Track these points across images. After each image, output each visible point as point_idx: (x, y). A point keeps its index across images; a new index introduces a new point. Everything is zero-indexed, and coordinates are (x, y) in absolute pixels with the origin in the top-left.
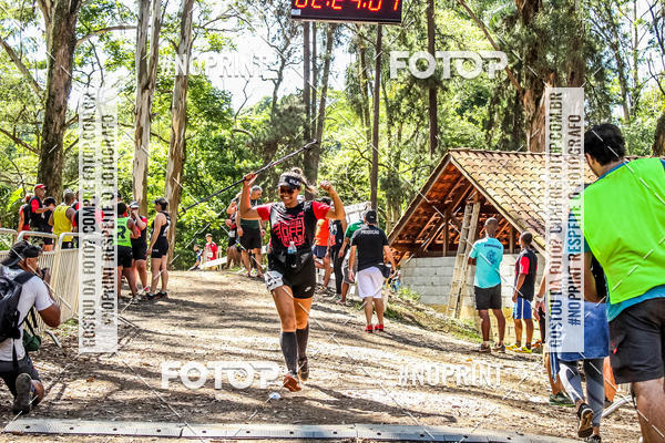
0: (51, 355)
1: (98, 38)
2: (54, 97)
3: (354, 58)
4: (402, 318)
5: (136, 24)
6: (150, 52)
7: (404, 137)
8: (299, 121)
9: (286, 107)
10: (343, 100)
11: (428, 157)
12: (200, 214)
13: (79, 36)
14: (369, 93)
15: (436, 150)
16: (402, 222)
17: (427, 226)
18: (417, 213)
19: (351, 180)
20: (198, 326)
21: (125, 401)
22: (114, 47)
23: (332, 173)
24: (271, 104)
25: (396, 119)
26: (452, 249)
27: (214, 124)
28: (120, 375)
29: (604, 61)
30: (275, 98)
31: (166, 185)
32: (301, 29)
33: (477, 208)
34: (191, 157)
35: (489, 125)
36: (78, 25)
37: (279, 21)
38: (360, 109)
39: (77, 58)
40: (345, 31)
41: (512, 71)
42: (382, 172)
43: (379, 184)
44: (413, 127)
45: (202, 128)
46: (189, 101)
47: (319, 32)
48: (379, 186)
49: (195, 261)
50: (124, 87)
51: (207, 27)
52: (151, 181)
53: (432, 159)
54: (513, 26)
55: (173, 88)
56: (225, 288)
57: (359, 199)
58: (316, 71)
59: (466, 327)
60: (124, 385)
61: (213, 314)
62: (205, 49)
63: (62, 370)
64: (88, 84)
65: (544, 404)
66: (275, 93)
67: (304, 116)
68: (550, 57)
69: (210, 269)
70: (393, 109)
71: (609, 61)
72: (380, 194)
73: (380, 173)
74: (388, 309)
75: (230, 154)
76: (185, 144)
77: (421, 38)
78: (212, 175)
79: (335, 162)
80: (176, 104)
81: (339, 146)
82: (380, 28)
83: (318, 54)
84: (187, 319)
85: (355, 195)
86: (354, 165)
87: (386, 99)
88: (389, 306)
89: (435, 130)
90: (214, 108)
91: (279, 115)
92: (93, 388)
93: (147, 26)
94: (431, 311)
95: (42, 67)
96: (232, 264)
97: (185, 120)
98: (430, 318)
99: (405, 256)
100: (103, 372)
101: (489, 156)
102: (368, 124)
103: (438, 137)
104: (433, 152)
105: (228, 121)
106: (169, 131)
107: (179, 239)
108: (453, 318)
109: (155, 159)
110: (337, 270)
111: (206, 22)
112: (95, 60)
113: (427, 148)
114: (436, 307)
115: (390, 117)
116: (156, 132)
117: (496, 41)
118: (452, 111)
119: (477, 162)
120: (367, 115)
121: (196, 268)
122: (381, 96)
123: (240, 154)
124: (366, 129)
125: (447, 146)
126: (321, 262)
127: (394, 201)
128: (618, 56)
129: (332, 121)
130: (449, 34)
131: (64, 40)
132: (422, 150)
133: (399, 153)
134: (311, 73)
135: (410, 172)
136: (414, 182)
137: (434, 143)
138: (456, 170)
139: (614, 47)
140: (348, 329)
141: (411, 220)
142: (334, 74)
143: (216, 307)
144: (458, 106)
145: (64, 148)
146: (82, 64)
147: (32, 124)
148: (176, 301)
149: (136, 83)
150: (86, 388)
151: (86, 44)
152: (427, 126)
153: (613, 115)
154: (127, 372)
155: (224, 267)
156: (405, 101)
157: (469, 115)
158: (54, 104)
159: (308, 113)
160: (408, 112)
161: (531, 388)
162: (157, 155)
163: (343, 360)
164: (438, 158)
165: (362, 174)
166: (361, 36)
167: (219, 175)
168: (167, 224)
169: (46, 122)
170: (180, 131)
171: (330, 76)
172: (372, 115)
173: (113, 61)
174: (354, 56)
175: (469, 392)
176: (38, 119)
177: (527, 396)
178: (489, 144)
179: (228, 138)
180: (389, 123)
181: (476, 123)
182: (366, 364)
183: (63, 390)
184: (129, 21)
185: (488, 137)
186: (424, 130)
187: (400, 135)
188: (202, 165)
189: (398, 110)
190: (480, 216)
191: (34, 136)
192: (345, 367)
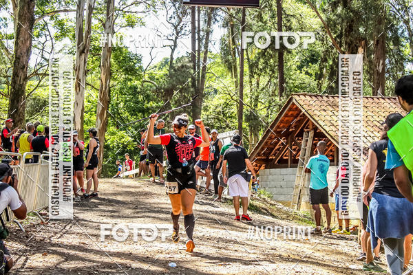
0: (18, 237)
1: (49, 18)
2: (19, 59)
3: (226, 31)
4: (260, 211)
5: (76, 8)
6: (85, 27)
7: (261, 86)
8: (188, 75)
9: (180, 65)
10: (219, 60)
11: (277, 99)
12: (120, 139)
13: (36, 17)
14: (237, 55)
15: (283, 94)
16: (260, 144)
17: (277, 147)
18: (270, 138)
19: (224, 115)
20: (119, 217)
21: (69, 269)
22: (61, 24)
23: (211, 110)
24: (169, 62)
25: (255, 73)
26: (295, 162)
27: (130, 77)
28: (66, 251)
29: (400, 32)
30: (172, 59)
31: (97, 119)
32: (189, 11)
33: (311, 134)
34: (114, 100)
35: (319, 77)
36: (36, 9)
37: (174, 5)
38: (230, 66)
39: (35, 32)
40: (220, 13)
41: (335, 39)
42: (246, 110)
43: (244, 118)
44: (267, 79)
45: (122, 79)
46: (112, 61)
47: (202, 13)
48: (244, 120)
49: (117, 172)
50: (67, 51)
51: (124, 10)
52: (86, 117)
53: (280, 100)
54: (336, 8)
55: (101, 53)
56: (137, 190)
57: (230, 128)
58: (200, 40)
59: (305, 216)
60: (68, 258)
61: (130, 208)
62: (124, 25)
63: (25, 247)
64: (43, 50)
65: (359, 270)
66: (171, 55)
67: (192, 71)
68: (361, 30)
69: (127, 177)
70: (253, 66)
71: (403, 32)
72: (245, 125)
73: (244, 110)
74: (250, 204)
75: (141, 98)
76: (110, 91)
77: (273, 17)
78: (129, 112)
79: (213, 103)
80: (103, 63)
81: (216, 91)
82: (244, 10)
83: (201, 28)
84: (111, 212)
85: (227, 126)
86: (227, 105)
87: (248, 59)
88: (251, 202)
89: (282, 81)
90: (129, 65)
91: (175, 70)
92: (46, 260)
93: (83, 10)
94: (280, 206)
95: (11, 38)
96: (142, 173)
97: (109, 75)
98: (279, 210)
99: (262, 168)
100: (54, 248)
101: (320, 98)
102: (236, 76)
103: (285, 85)
104: (281, 95)
105: (139, 75)
106: (99, 82)
107: (106, 156)
108: (295, 210)
109: (89, 101)
110: (215, 177)
111: (124, 6)
112: (47, 33)
113: (277, 93)
114: (284, 203)
115: (251, 72)
116: (90, 83)
117: (324, 19)
118: (294, 67)
119: (312, 102)
120: (236, 70)
121: (118, 176)
122: (245, 57)
123: (148, 98)
124: (235, 80)
125: (291, 91)
126: (204, 172)
127: (255, 129)
128: (409, 28)
129: (211, 75)
130: (292, 14)
131: (26, 19)
132: (274, 95)
133: (257, 96)
134: (197, 41)
135: (265, 110)
136: (268, 116)
137: (282, 90)
138: (297, 108)
139: (407, 22)
140: (223, 218)
141: (266, 143)
142: (213, 42)
143: (132, 203)
144: (299, 64)
145: (26, 94)
146: (39, 36)
147: (5, 77)
148: (104, 199)
149: (75, 49)
150: (42, 260)
151: (41, 22)
152: (277, 78)
153: (406, 69)
154: (70, 249)
155: (137, 176)
156: (262, 60)
157: (306, 70)
158: (19, 63)
159: (194, 69)
160: (264, 68)
161: (350, 259)
162: (91, 98)
163: (220, 239)
164: (284, 100)
165: (232, 111)
166: (231, 16)
167: (133, 112)
168: (97, 146)
169: (13, 76)
170: (106, 82)
171: (209, 44)
172: (239, 70)
173: (59, 34)
174: (226, 29)
175: (307, 262)
176: (8, 74)
177: (347, 264)
178: (320, 90)
179: (139, 86)
180: (250, 76)
181: (311, 75)
182: (236, 242)
183: (26, 261)
184: (71, 6)
185: (319, 85)
186: (275, 81)
187: (258, 84)
188: (122, 105)
189: (257, 66)
190: (314, 140)
191: (5, 86)
192: (221, 244)
